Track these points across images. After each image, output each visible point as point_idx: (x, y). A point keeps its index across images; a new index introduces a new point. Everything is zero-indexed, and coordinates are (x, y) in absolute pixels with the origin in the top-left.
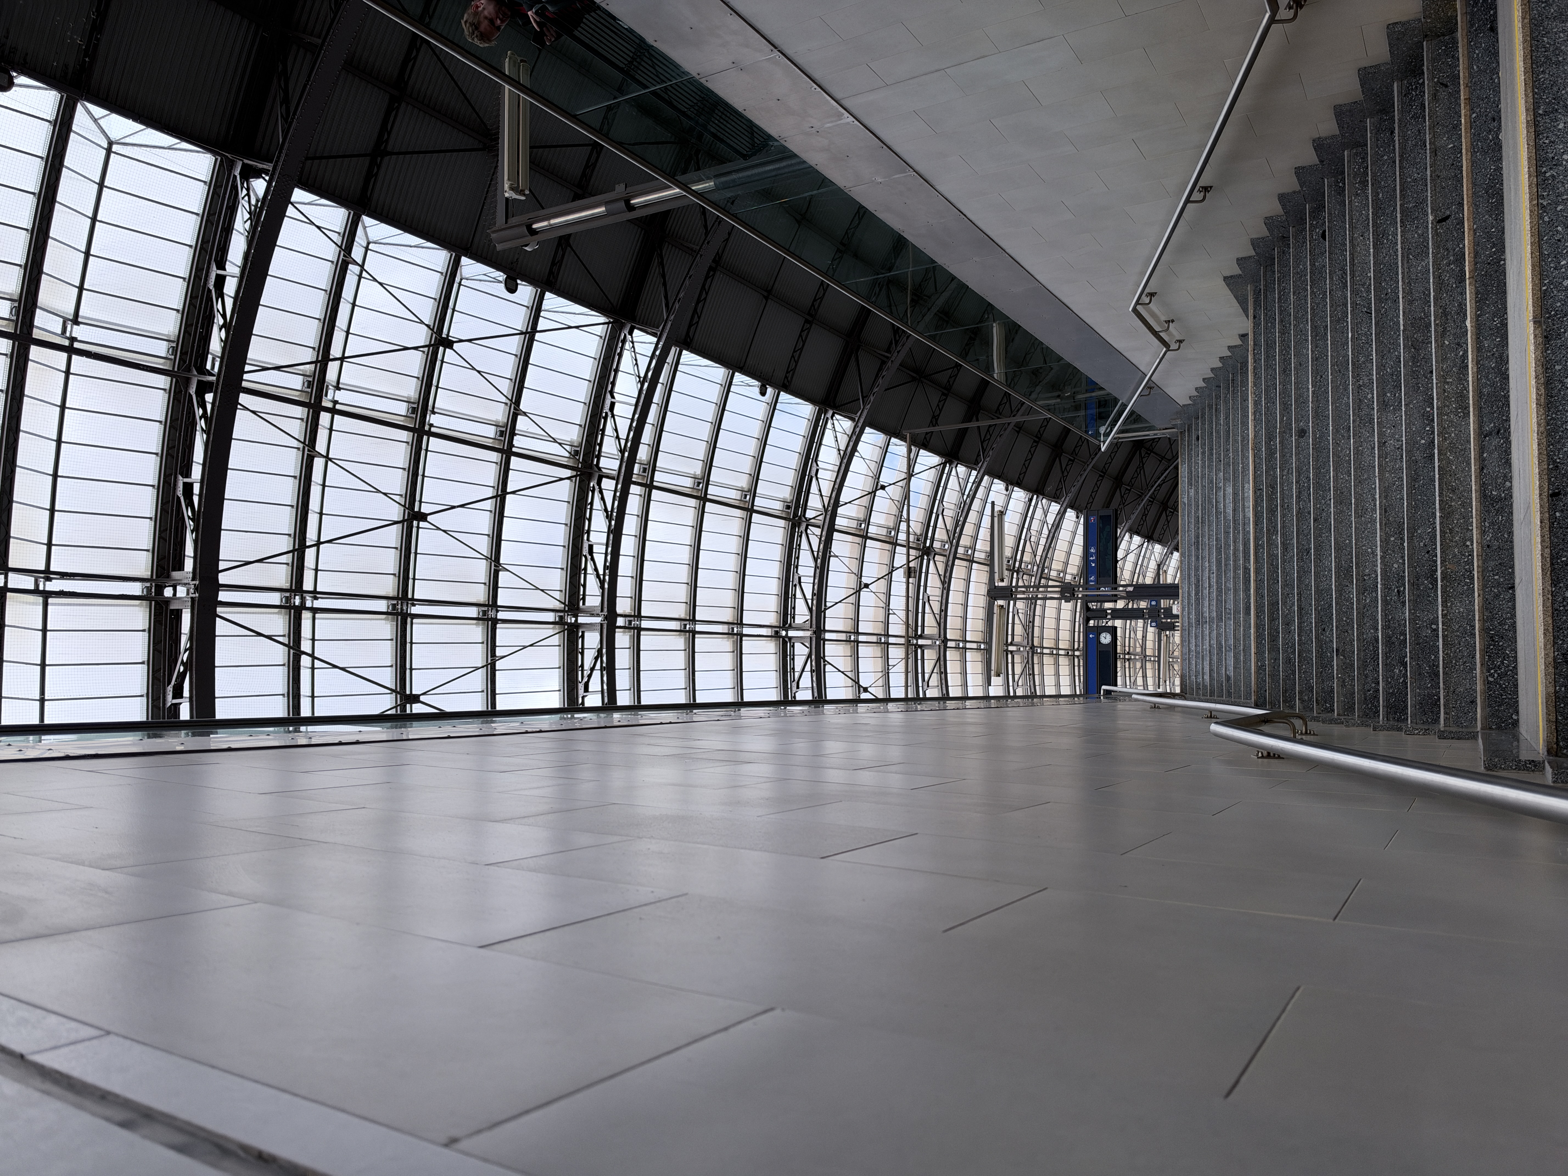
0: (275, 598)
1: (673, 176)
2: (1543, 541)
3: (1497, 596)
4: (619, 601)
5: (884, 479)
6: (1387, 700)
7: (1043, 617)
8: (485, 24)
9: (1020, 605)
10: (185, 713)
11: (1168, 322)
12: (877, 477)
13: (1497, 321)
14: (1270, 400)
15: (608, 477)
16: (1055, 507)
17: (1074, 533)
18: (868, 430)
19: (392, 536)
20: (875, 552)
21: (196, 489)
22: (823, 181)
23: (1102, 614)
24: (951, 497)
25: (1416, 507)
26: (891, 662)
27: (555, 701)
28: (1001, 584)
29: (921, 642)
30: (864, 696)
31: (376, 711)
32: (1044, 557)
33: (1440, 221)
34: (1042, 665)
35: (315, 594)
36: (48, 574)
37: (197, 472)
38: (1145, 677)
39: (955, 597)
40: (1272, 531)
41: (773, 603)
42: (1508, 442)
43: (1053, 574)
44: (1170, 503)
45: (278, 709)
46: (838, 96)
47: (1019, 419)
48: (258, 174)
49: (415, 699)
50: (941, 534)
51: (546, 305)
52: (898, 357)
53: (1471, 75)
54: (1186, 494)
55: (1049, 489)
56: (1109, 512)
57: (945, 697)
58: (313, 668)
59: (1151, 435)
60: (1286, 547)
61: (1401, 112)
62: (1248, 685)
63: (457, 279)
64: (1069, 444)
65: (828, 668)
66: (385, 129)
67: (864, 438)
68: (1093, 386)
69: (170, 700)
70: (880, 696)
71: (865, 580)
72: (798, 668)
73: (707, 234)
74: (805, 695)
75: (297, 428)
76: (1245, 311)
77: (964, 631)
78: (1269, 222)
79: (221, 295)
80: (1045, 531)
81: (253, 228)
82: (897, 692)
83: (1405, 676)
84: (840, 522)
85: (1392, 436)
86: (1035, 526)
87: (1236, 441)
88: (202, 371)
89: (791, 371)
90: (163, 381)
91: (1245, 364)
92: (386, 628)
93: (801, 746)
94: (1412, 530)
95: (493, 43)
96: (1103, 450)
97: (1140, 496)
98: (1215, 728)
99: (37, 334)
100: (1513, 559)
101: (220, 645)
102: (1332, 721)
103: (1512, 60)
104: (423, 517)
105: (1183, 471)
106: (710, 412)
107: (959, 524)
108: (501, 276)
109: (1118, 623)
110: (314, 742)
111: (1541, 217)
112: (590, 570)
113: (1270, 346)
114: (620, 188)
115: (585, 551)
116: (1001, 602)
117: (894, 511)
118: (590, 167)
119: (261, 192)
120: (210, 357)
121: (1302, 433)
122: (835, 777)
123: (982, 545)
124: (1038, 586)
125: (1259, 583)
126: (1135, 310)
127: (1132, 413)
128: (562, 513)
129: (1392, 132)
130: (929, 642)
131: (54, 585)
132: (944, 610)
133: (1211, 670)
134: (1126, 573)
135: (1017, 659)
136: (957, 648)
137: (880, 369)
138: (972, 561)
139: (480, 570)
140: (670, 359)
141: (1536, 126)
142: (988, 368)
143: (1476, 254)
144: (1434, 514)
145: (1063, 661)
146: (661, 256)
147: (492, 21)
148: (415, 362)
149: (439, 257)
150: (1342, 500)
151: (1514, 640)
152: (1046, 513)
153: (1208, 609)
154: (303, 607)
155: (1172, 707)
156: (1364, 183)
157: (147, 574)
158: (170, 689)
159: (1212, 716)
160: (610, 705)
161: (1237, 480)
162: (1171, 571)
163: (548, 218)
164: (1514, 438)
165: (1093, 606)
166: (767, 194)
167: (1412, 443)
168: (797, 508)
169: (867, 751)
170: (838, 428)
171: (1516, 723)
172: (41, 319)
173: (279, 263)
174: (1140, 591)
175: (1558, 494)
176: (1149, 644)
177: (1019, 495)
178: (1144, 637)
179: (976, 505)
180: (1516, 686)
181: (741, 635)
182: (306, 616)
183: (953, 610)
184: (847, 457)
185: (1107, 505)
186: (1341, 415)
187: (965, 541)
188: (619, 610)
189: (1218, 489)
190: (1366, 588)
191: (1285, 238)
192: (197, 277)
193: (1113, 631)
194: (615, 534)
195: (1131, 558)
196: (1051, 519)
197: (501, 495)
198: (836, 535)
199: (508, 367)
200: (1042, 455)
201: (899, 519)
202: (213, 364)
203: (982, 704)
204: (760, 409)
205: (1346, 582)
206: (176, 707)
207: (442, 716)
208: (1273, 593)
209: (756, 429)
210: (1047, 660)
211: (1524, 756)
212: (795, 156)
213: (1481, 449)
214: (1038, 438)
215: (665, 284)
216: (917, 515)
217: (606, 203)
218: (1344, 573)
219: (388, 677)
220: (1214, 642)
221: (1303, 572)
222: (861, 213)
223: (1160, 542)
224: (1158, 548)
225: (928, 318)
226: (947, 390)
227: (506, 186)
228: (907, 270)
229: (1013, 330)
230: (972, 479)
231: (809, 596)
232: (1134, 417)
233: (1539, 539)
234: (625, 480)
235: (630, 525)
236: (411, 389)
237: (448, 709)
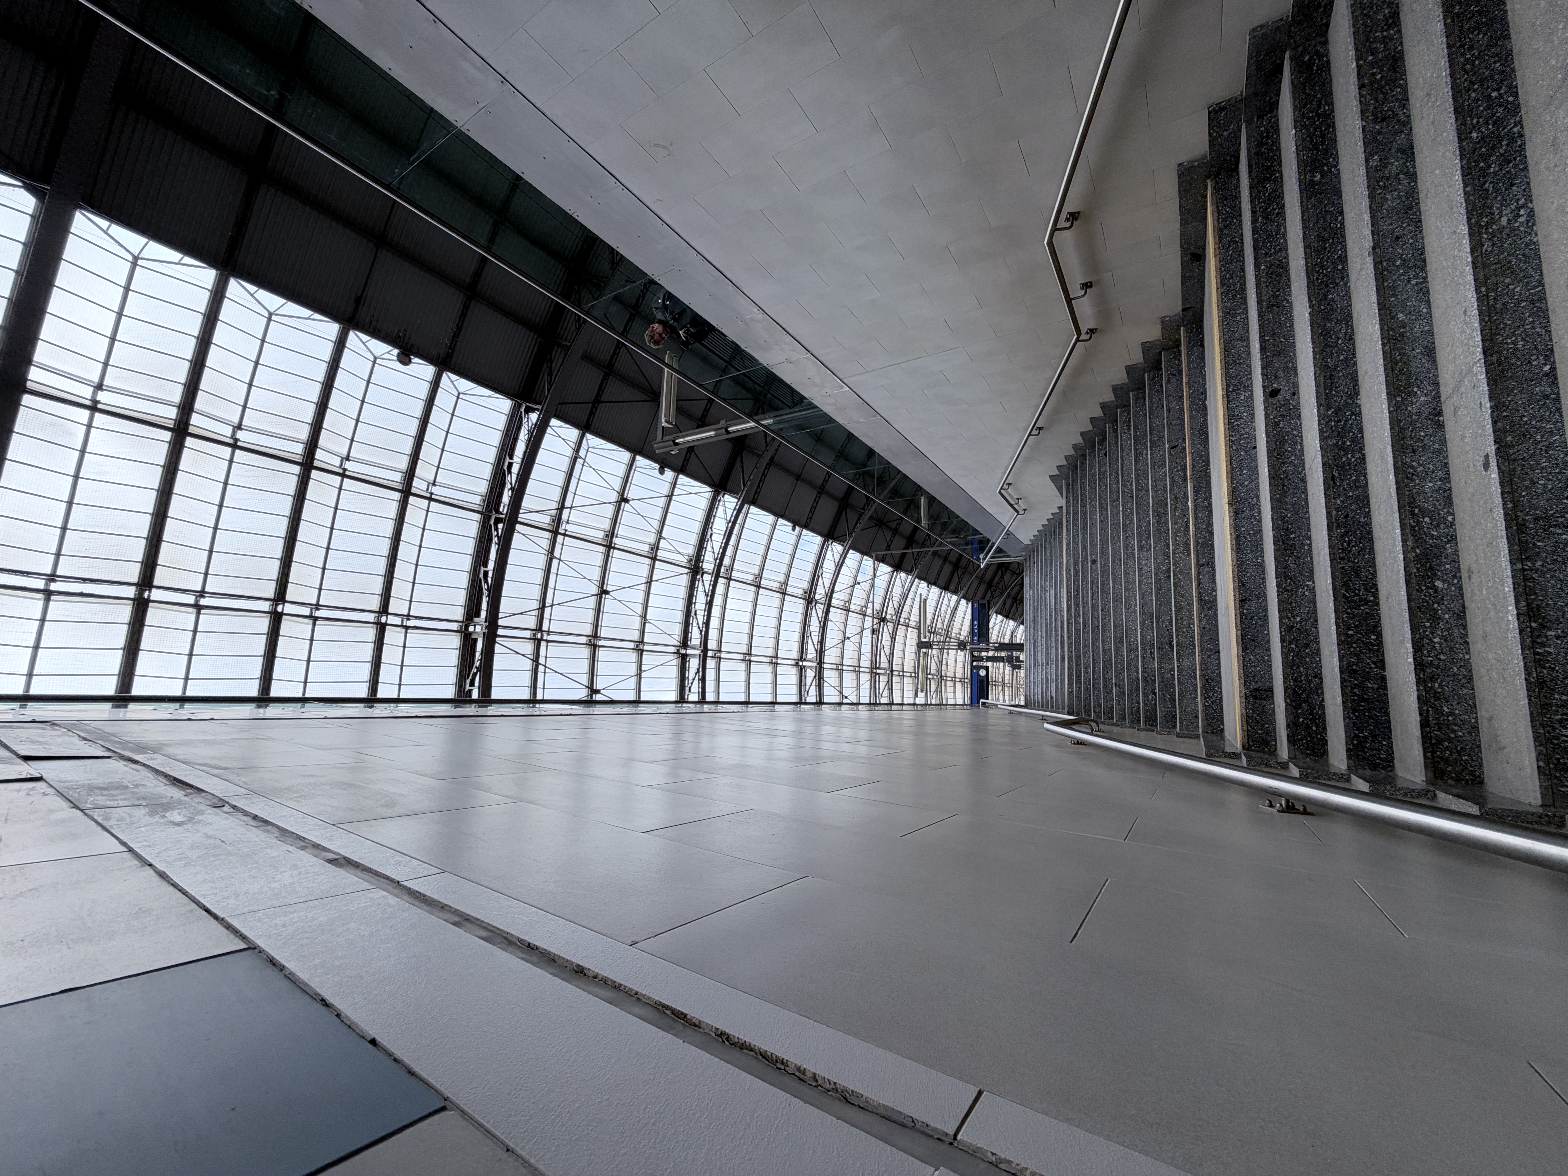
0: (528, 634)
1: (751, 416)
2: (1237, 626)
3: (1209, 656)
4: (709, 642)
5: (859, 579)
6: (1145, 714)
7: (947, 659)
8: (656, 337)
9: (935, 652)
10: (475, 695)
11: (1018, 499)
12: (856, 578)
13: (1206, 503)
14: (1076, 543)
15: (707, 573)
16: (955, 598)
17: (965, 613)
18: (851, 551)
19: (592, 602)
20: (854, 619)
21: (490, 574)
22: (831, 420)
23: (980, 659)
24: (897, 591)
25: (1161, 605)
26: (861, 682)
27: (673, 696)
28: (925, 640)
29: (878, 671)
30: (845, 701)
31: (576, 698)
32: (949, 626)
33: (1172, 448)
34: (946, 686)
35: (548, 632)
36: (408, 617)
37: (491, 565)
38: (1004, 695)
39: (898, 646)
40: (1077, 616)
41: (796, 646)
42: (1214, 570)
43: (953, 635)
44: (1019, 598)
45: (526, 695)
46: (841, 377)
47: (935, 548)
48: (533, 410)
49: (597, 692)
50: (891, 611)
51: (679, 482)
52: (868, 514)
53: (1189, 369)
54: (1028, 593)
55: (952, 587)
56: (985, 602)
57: (891, 704)
58: (545, 673)
59: (1008, 560)
60: (1085, 625)
61: (1150, 389)
62: (1063, 702)
63: (634, 467)
64: (963, 563)
65: (825, 684)
66: (601, 389)
67: (849, 555)
68: (976, 532)
69: (468, 687)
70: (855, 701)
71: (847, 635)
72: (808, 684)
73: (767, 446)
74: (812, 699)
75: (546, 544)
76: (1061, 494)
77: (903, 665)
78: (1075, 447)
79: (510, 472)
80: (949, 611)
81: (529, 439)
82: (865, 699)
83: (1155, 700)
84: (834, 602)
85: (1146, 564)
86: (944, 608)
87: (1056, 565)
88: (498, 512)
89: (810, 518)
90: (477, 517)
91: (1061, 523)
92: (586, 652)
93: (809, 728)
94: (1158, 618)
95: (661, 346)
96: (982, 566)
97: (1002, 594)
98: (1046, 726)
99: (413, 490)
100: (1218, 636)
101: (496, 658)
102: (1113, 725)
103: (1213, 363)
104: (607, 592)
105: (1026, 580)
106: (765, 539)
107: (901, 606)
108: (657, 466)
109: (989, 664)
110: (543, 713)
111: (1231, 447)
112: (695, 624)
113: (1075, 513)
114: (723, 422)
115: (693, 614)
116: (924, 650)
117: (865, 597)
118: (706, 410)
119: (534, 421)
120: (502, 505)
121: (1094, 562)
122: (827, 747)
123: (914, 618)
124: (944, 642)
125: (1069, 645)
126: (1000, 492)
127: (998, 547)
128: (682, 593)
129: (1145, 400)
130: (883, 671)
131: (412, 623)
132: (892, 654)
133: (1042, 693)
134: (994, 637)
135: (933, 682)
136: (899, 675)
137: (859, 519)
138: (908, 626)
139: (637, 622)
140: (744, 511)
141: (1228, 397)
142: (919, 521)
143: (1194, 466)
144: (1171, 609)
145: (958, 685)
146: (742, 458)
147: (660, 335)
148: (610, 510)
149: (625, 456)
150: (1117, 599)
151: (1220, 682)
152: (949, 601)
153: (1041, 658)
154: (541, 639)
155: (1020, 713)
156: (1129, 427)
157: (461, 619)
158: (468, 681)
159: (1043, 719)
160: (703, 701)
161: (1057, 586)
162: (1019, 636)
163: (684, 437)
164: (1217, 568)
165: (976, 654)
166: (800, 427)
167: (1157, 569)
168: (810, 593)
169: (847, 733)
170: (834, 550)
171: (1222, 730)
172: (416, 483)
173: (542, 456)
174: (1002, 647)
175: (1245, 600)
176: (1007, 677)
177: (935, 590)
178: (1004, 673)
179: (911, 595)
180: (1222, 709)
181: (777, 664)
182: (543, 644)
183: (897, 654)
184: (839, 566)
185: (984, 598)
186: (1116, 553)
187: (904, 615)
188: (709, 647)
189: (1046, 591)
190: (1132, 649)
191: (1084, 456)
192: (499, 463)
193: (987, 668)
194: (710, 604)
195: (997, 628)
196: (952, 604)
197: (649, 583)
198: (832, 609)
199: (658, 514)
200: (948, 569)
201: (868, 601)
202: (504, 508)
203: (911, 707)
204: (792, 539)
205: (1119, 645)
206: (470, 691)
207: (612, 702)
208: (1078, 650)
209: (789, 549)
210: (950, 684)
211: (1228, 749)
212: (816, 407)
213: (1198, 573)
214: (945, 559)
215: (743, 472)
216: (878, 600)
217: (715, 430)
218: (1119, 640)
219: (585, 680)
220: (1044, 677)
221: (1095, 639)
222: (850, 436)
223: (1012, 619)
224: (1012, 622)
225: (886, 492)
226: (895, 531)
227: (663, 420)
228: (876, 468)
229: (932, 500)
230: (909, 580)
231: (816, 643)
232: (999, 550)
233: (1234, 625)
234: (717, 575)
235: (718, 600)
236: (606, 525)
237: (615, 698)
